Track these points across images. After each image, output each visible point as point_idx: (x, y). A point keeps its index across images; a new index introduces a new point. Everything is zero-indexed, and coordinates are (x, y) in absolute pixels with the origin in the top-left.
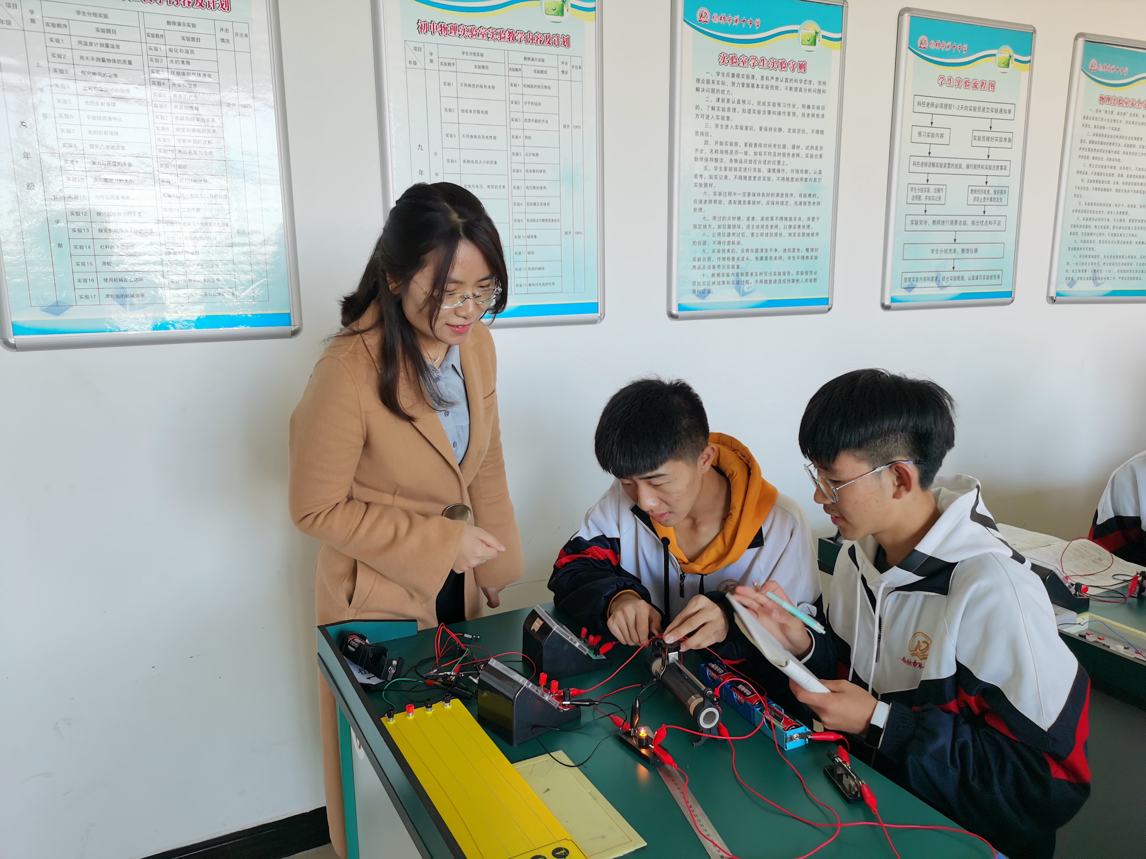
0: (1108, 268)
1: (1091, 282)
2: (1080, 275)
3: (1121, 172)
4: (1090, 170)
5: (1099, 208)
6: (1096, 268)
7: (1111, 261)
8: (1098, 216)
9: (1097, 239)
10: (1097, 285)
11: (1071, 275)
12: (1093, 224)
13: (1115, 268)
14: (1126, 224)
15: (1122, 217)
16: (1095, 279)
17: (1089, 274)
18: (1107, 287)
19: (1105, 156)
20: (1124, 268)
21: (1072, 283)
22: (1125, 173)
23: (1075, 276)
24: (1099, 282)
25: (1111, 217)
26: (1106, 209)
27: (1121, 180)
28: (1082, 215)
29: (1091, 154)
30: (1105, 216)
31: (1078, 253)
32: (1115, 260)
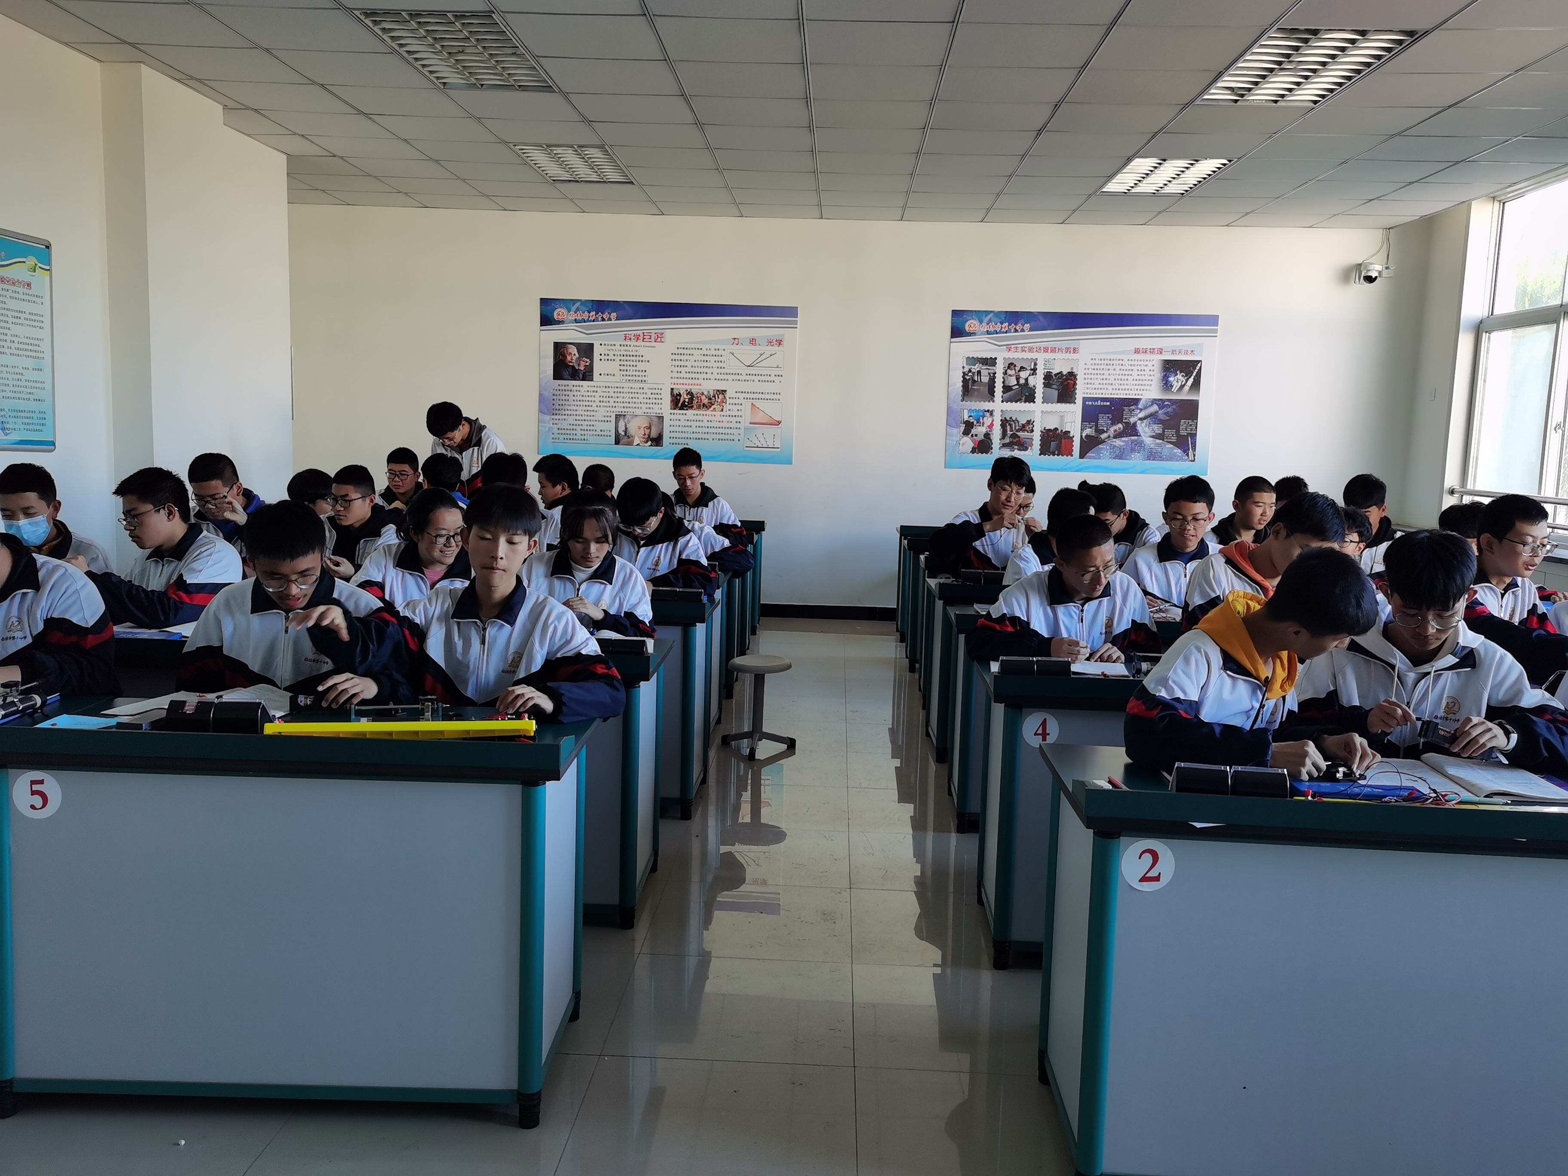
0: (14, 420)
3: (13, 339)
7: (16, 414)
10: (7, 435)
13: (20, 421)
15: (20, 377)
18: (15, 437)
20: (27, 421)
22: (16, 339)
25: (10, 376)
27: (12, 345)
32: (19, 414)
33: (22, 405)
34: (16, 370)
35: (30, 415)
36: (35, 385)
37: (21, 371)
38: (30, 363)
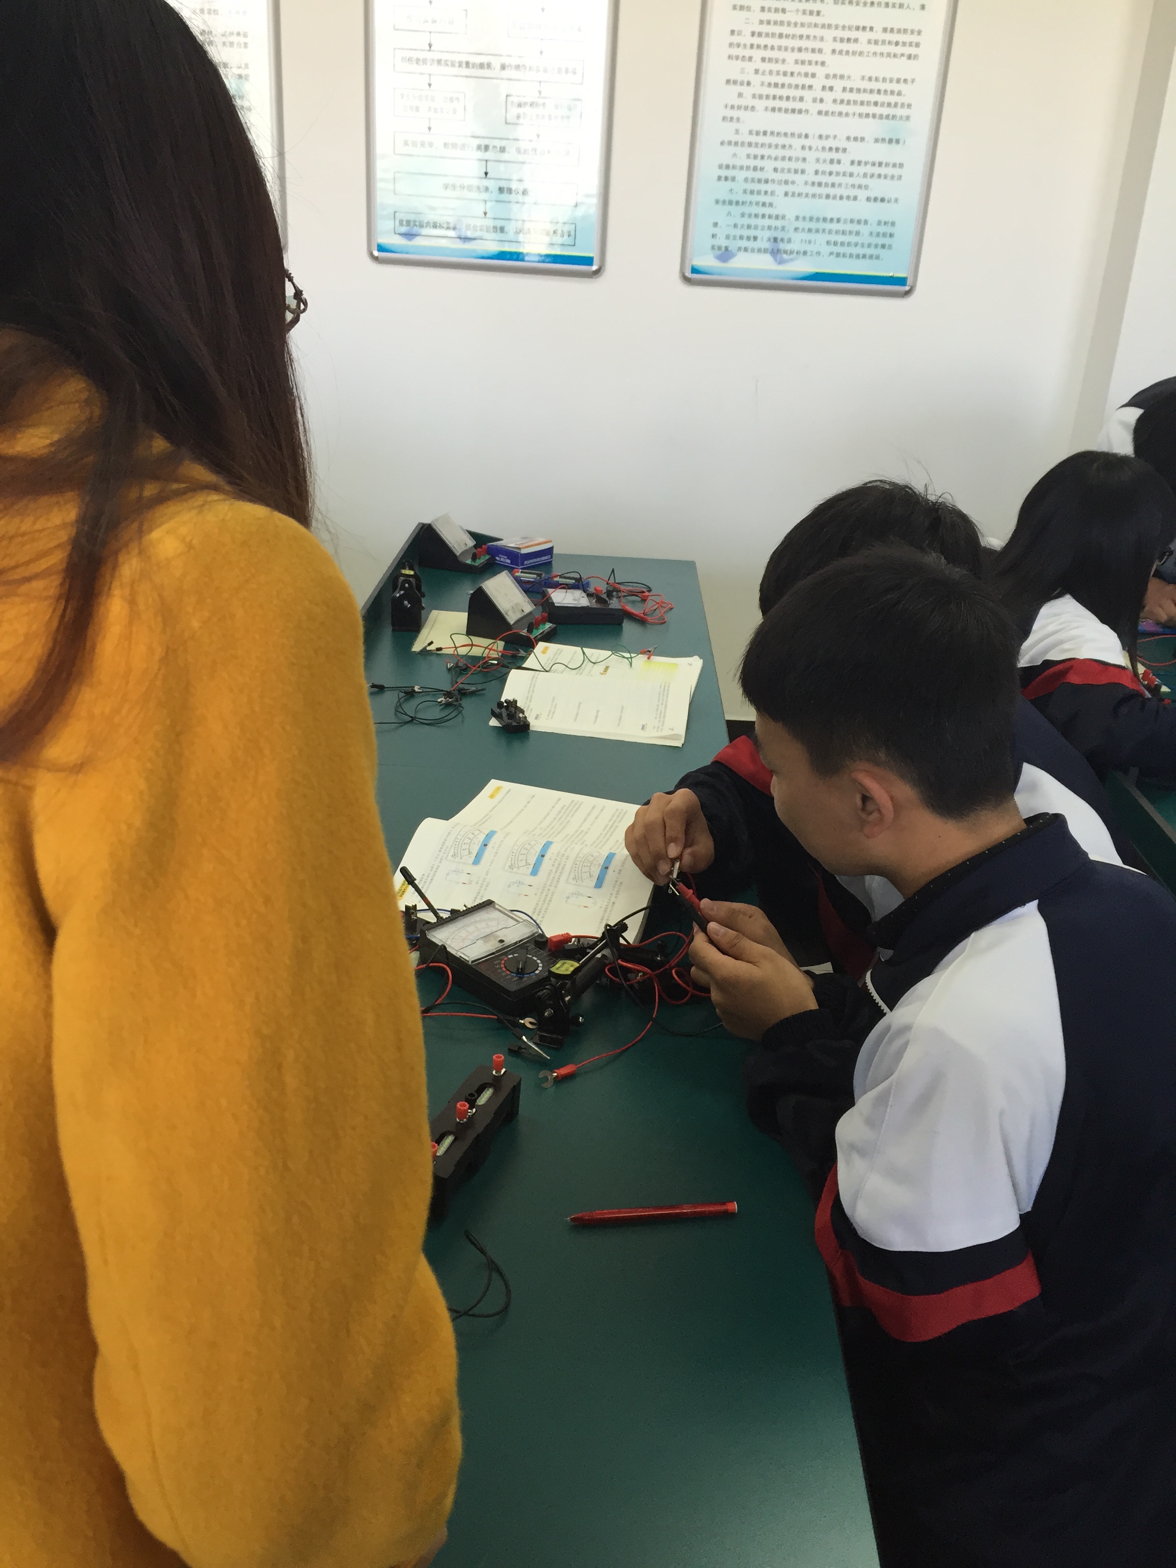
0: (805, 236)
1: (768, 257)
2: (744, 243)
3: (829, 83)
4: (756, 80)
5: (781, 141)
6: (779, 235)
7: (813, 225)
8: (780, 153)
9: (780, 190)
10: (781, 262)
11: (724, 243)
12: (769, 165)
13: (821, 238)
14: (845, 167)
15: (834, 155)
16: (775, 253)
17: (766, 245)
18: (800, 267)
19: (790, 57)
20: (840, 238)
21: (725, 255)
22: (838, 84)
23: (733, 245)
24: (785, 256)
25: (811, 156)
26: (797, 143)
27: (828, 96)
28: (743, 151)
29: (757, 54)
30: (797, 153)
31: (736, 210)
32: (821, 225)
33: (833, 209)
34: (828, 144)
35: (855, 227)
36: (876, 170)
37: (843, 144)
38: (871, 128)
